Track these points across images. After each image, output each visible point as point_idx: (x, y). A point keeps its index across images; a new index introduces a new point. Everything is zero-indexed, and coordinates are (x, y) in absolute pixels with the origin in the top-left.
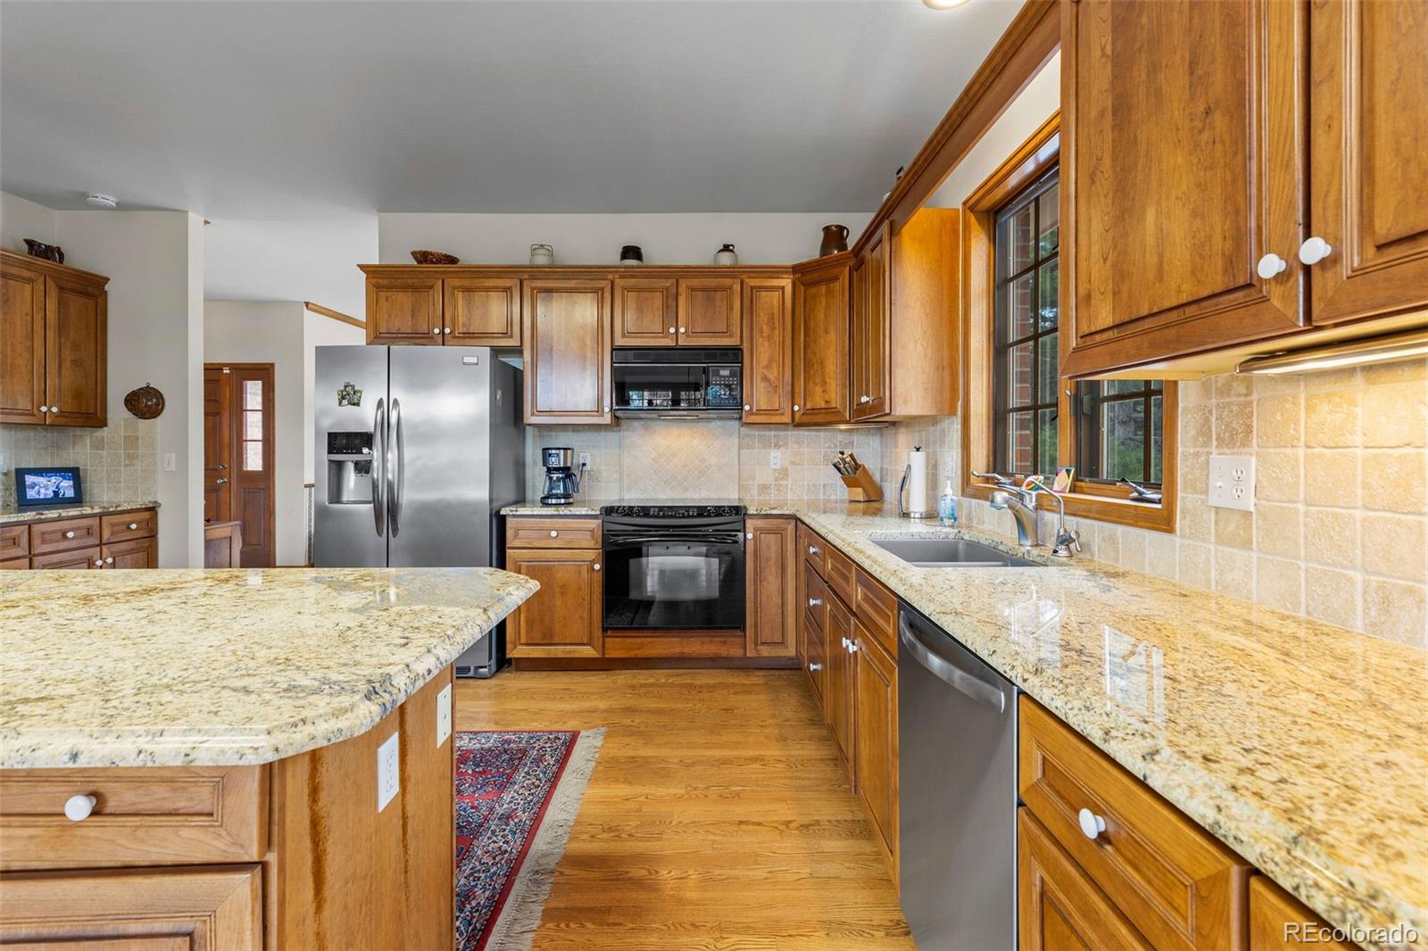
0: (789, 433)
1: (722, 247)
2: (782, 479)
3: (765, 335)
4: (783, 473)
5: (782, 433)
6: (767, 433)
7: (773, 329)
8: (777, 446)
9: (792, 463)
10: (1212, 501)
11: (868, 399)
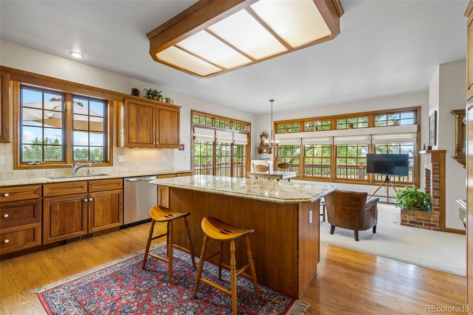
10: (119, 161)
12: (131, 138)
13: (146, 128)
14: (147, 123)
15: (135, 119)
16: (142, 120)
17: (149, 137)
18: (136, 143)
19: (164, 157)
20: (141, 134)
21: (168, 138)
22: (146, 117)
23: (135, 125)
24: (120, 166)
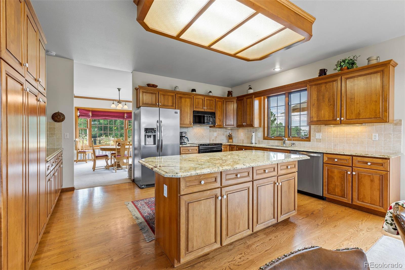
0: (217, 129)
1: (209, 92)
2: (216, 138)
4: (216, 137)
5: (216, 129)
6: (214, 129)
7: (220, 109)
8: (215, 132)
9: (218, 135)
10: (316, 138)
11: (245, 124)
12: (312, 117)
13: (329, 104)
14: (329, 100)
15: (316, 99)
16: (323, 98)
17: (331, 114)
18: (317, 121)
19: (377, 134)
20: (323, 111)
21: (361, 111)
22: (327, 93)
23: (316, 104)
24: (317, 142)
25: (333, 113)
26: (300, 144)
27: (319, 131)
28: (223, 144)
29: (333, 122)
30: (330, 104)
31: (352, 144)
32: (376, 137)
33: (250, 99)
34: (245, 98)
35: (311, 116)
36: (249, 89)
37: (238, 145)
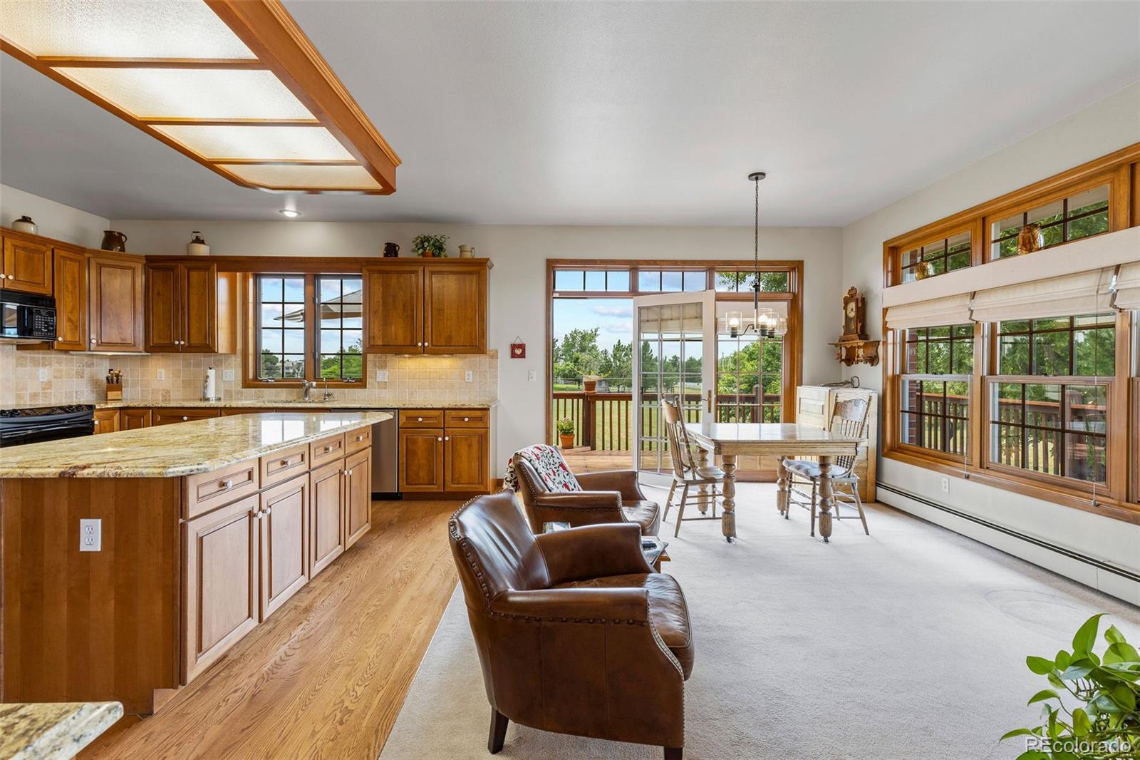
1: (21, 218)
2: (49, 389)
3: (70, 290)
4: (47, 385)
5: (47, 356)
6: (36, 356)
7: (75, 287)
8: (44, 365)
9: (55, 377)
10: (377, 380)
11: (182, 343)
12: (374, 337)
13: (403, 315)
14: (404, 307)
15: (381, 300)
16: (394, 301)
17: (408, 333)
18: (382, 345)
19: (471, 372)
20: (393, 327)
21: (453, 333)
22: (402, 293)
23: (380, 311)
24: (379, 388)
25: (412, 333)
26: (344, 393)
27: (383, 366)
28: (97, 407)
29: (411, 349)
30: (406, 315)
31: (437, 390)
32: (469, 376)
33: (202, 273)
34: (181, 268)
35: (371, 335)
36: (194, 242)
37: (158, 408)
